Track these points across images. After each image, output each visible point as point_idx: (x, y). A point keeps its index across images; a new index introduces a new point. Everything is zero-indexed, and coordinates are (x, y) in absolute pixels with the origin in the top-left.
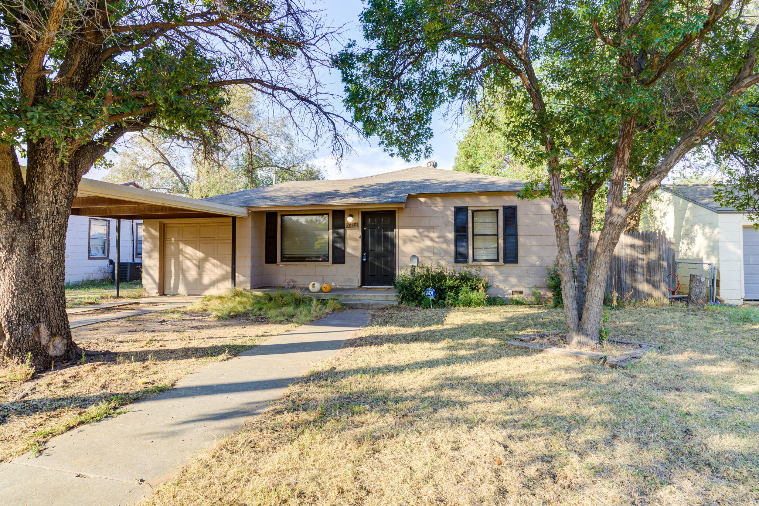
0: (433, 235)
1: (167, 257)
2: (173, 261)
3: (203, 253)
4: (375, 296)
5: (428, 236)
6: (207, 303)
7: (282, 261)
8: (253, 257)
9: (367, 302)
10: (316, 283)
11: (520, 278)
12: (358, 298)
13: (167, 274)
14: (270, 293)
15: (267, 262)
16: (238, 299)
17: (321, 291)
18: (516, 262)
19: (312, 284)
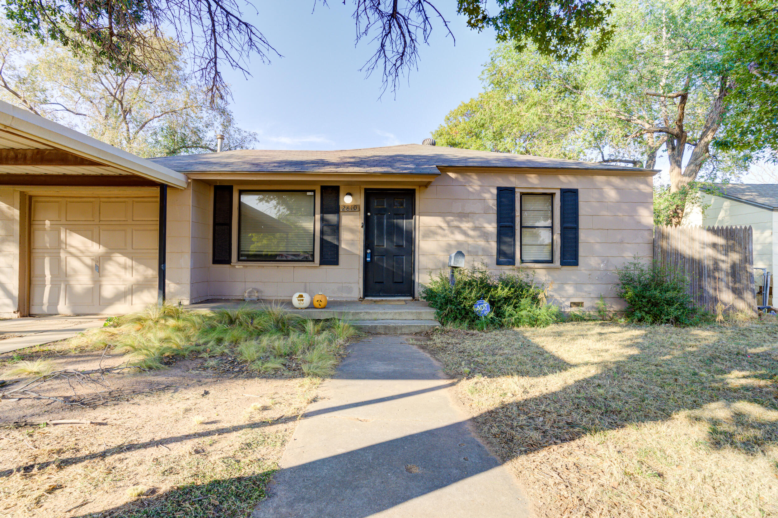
0: (465, 226)
1: (37, 253)
2: (47, 261)
3: (104, 246)
4: (400, 314)
5: (458, 227)
6: (112, 330)
7: (239, 260)
8: (194, 253)
9: (392, 324)
10: (304, 294)
11: (578, 285)
12: (374, 316)
13: (36, 281)
14: (229, 311)
15: (216, 261)
16: (172, 322)
17: (311, 306)
18: (576, 264)
19: (297, 295)
